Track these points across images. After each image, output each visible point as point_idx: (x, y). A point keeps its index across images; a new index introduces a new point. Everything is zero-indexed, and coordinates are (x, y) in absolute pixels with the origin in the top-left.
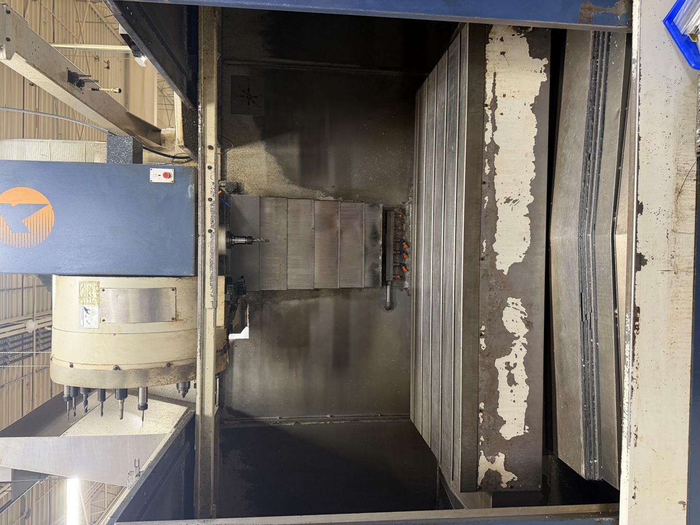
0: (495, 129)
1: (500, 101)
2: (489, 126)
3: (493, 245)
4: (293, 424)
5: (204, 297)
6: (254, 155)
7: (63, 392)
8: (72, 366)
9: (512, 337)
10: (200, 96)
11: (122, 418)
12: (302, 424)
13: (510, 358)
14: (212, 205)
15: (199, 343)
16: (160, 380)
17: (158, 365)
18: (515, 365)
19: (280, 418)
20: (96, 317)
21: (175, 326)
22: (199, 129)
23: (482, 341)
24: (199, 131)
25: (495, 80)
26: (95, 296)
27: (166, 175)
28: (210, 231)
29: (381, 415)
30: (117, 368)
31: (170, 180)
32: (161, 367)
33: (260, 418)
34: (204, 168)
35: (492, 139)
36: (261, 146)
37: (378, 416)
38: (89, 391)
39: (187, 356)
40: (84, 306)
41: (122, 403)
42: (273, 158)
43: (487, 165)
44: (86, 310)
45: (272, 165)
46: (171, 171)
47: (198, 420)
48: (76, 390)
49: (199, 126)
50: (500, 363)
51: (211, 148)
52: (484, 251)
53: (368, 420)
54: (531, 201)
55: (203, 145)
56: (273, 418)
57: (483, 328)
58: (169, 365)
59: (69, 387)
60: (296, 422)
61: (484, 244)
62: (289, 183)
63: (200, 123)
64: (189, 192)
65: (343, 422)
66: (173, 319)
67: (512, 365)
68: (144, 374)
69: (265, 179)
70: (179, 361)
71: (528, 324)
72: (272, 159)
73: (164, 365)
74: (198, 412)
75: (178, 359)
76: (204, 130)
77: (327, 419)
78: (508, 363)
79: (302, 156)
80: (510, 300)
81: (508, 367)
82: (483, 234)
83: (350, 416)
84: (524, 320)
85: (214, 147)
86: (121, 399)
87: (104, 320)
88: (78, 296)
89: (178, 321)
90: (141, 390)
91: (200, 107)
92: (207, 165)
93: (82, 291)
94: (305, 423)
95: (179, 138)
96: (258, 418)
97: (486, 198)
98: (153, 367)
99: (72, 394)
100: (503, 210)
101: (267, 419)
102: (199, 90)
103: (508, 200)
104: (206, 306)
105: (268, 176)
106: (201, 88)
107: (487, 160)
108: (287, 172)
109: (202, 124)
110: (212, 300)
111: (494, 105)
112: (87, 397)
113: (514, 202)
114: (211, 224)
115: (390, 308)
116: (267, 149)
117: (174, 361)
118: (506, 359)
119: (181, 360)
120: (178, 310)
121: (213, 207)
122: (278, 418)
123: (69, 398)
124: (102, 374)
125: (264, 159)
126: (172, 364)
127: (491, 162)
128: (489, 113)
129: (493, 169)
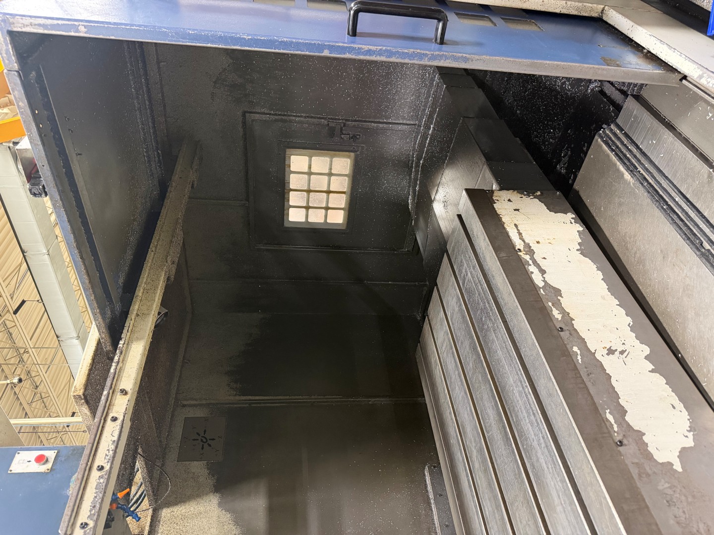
0: (543, 272)
1: (534, 246)
2: (533, 269)
3: (627, 418)
10: (125, 331)
14: (101, 477)
22: (113, 368)
25: (518, 230)
27: (40, 459)
28: (84, 526)
31: (43, 468)
34: (105, 421)
35: (544, 281)
36: (212, 500)
42: (229, 516)
43: (554, 309)
45: (226, 527)
49: (114, 364)
51: (124, 392)
52: (616, 429)
54: (648, 352)
55: (113, 388)
61: (610, 418)
64: (71, 485)
72: (226, 517)
76: (120, 369)
79: (271, 510)
82: (599, 401)
85: (130, 392)
91: (121, 342)
92: (111, 415)
97: (575, 349)
100: (610, 364)
102: (127, 324)
103: (611, 352)
106: (130, 323)
107: (550, 304)
109: (118, 362)
111: (530, 251)
113: (622, 352)
114: (90, 511)
116: (220, 505)
121: (102, 481)
125: (215, 519)
127: (558, 304)
128: (527, 257)
129: (565, 314)
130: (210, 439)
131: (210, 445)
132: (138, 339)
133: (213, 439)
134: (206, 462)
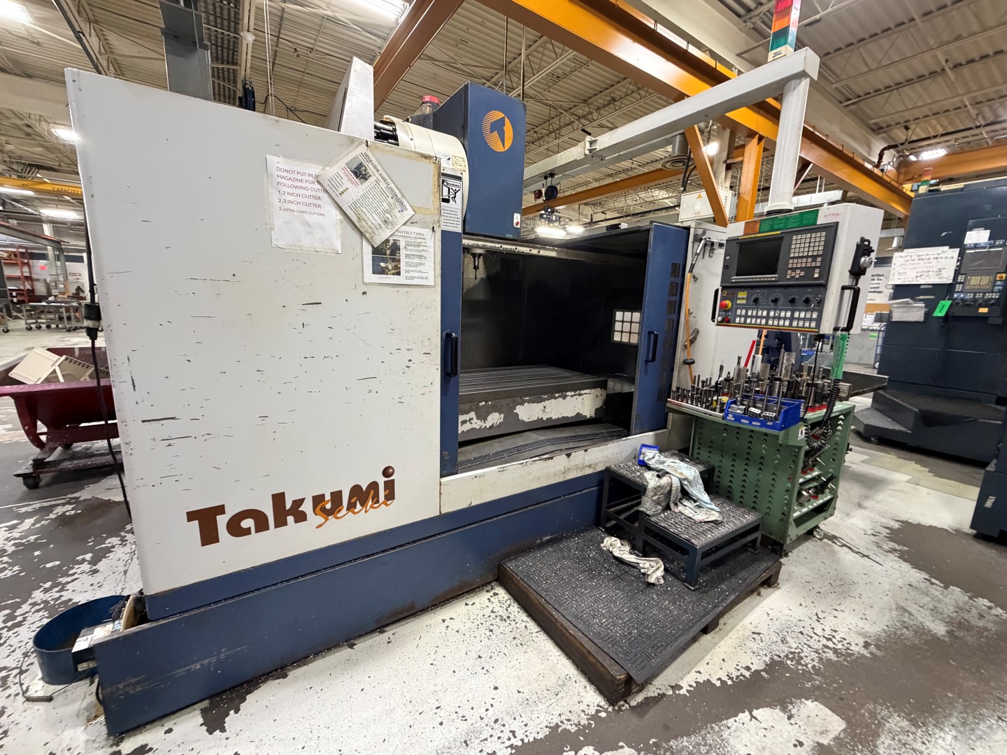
0: (572, 396)
1: (581, 397)
2: (573, 393)
3: (527, 403)
9: (485, 419)
13: (475, 420)
14: (514, 249)
18: (471, 423)
23: (484, 403)
25: (588, 394)
35: (568, 395)
43: (558, 395)
50: (473, 414)
51: (539, 252)
52: (524, 398)
54: (544, 419)
55: (540, 248)
57: (490, 403)
61: (527, 398)
64: (512, 235)
67: (472, 421)
71: (491, 427)
72: (477, 282)
76: (547, 250)
78: (472, 419)
80: (502, 415)
81: (471, 419)
82: (532, 397)
84: (493, 425)
85: (539, 254)
91: (557, 248)
92: (531, 249)
93: (458, 159)
97: (546, 397)
100: (541, 405)
103: (545, 407)
107: (560, 394)
111: (580, 395)
113: (544, 410)
118: (475, 418)
127: (560, 397)
128: (577, 393)
129: (557, 398)
132: (558, 254)
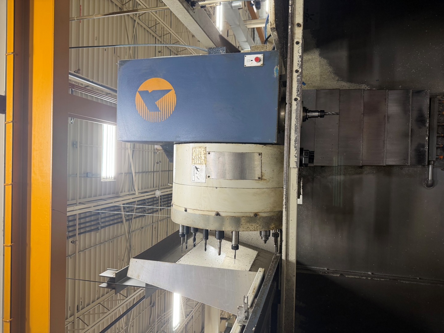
4: (338, 275)
5: (289, 158)
6: (310, 60)
7: (179, 231)
8: (186, 211)
11: (220, 254)
12: (346, 276)
14: (298, 76)
15: (284, 197)
16: (249, 227)
17: (248, 215)
19: (328, 269)
20: (203, 175)
21: (260, 184)
22: (290, 9)
24: (290, 12)
26: (203, 158)
27: (257, 60)
28: (296, 100)
29: (420, 279)
30: (218, 214)
31: (260, 64)
32: (250, 216)
33: (311, 267)
34: (293, 44)
36: (316, 52)
37: (417, 279)
38: (196, 230)
39: (269, 210)
40: (195, 165)
41: (220, 242)
42: (326, 61)
44: (197, 169)
45: (324, 67)
46: (261, 56)
47: (284, 264)
48: (188, 228)
49: (290, 7)
51: (299, 25)
53: (407, 281)
55: (293, 24)
56: (322, 268)
58: (256, 215)
59: (183, 226)
60: (341, 274)
62: (338, 80)
63: (290, 4)
64: (275, 72)
65: (383, 280)
66: (259, 178)
68: (237, 220)
69: (318, 78)
70: (263, 212)
72: (324, 62)
73: (252, 215)
74: (284, 257)
75: (263, 211)
76: (293, 10)
77: (369, 276)
79: (350, 58)
83: (389, 276)
85: (302, 24)
86: (219, 239)
87: (209, 177)
88: (191, 158)
89: (263, 180)
90: (234, 233)
92: (295, 41)
93: (194, 155)
94: (348, 276)
95: (272, 22)
96: (310, 267)
98: (244, 216)
99: (185, 232)
101: (317, 269)
104: (291, 166)
105: (321, 75)
108: (337, 72)
109: (292, 5)
110: (296, 161)
112: (195, 235)
114: (297, 93)
115: (432, 185)
116: (320, 55)
117: (259, 212)
119: (265, 212)
120: (263, 171)
121: (299, 78)
122: (326, 269)
123: (183, 235)
124: (206, 218)
125: (318, 63)
126: (258, 215)
130: (311, 15)
131: (311, 19)
133: (313, 15)
134: (310, 30)
